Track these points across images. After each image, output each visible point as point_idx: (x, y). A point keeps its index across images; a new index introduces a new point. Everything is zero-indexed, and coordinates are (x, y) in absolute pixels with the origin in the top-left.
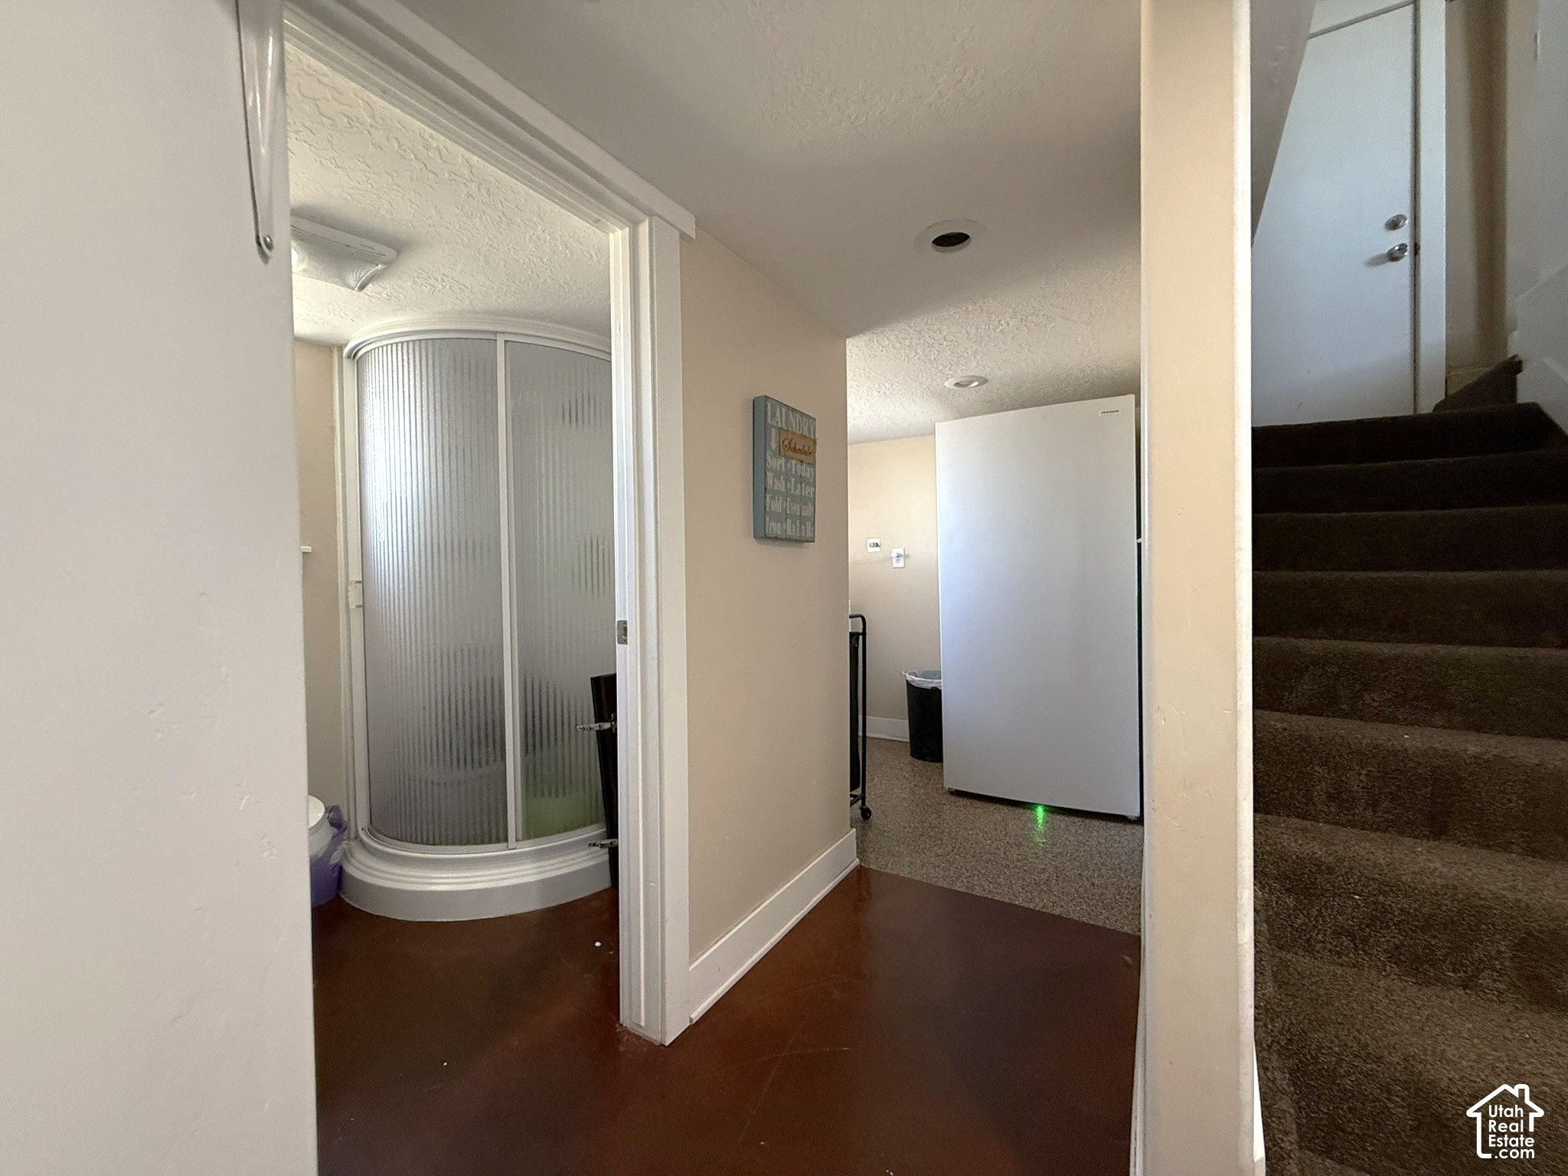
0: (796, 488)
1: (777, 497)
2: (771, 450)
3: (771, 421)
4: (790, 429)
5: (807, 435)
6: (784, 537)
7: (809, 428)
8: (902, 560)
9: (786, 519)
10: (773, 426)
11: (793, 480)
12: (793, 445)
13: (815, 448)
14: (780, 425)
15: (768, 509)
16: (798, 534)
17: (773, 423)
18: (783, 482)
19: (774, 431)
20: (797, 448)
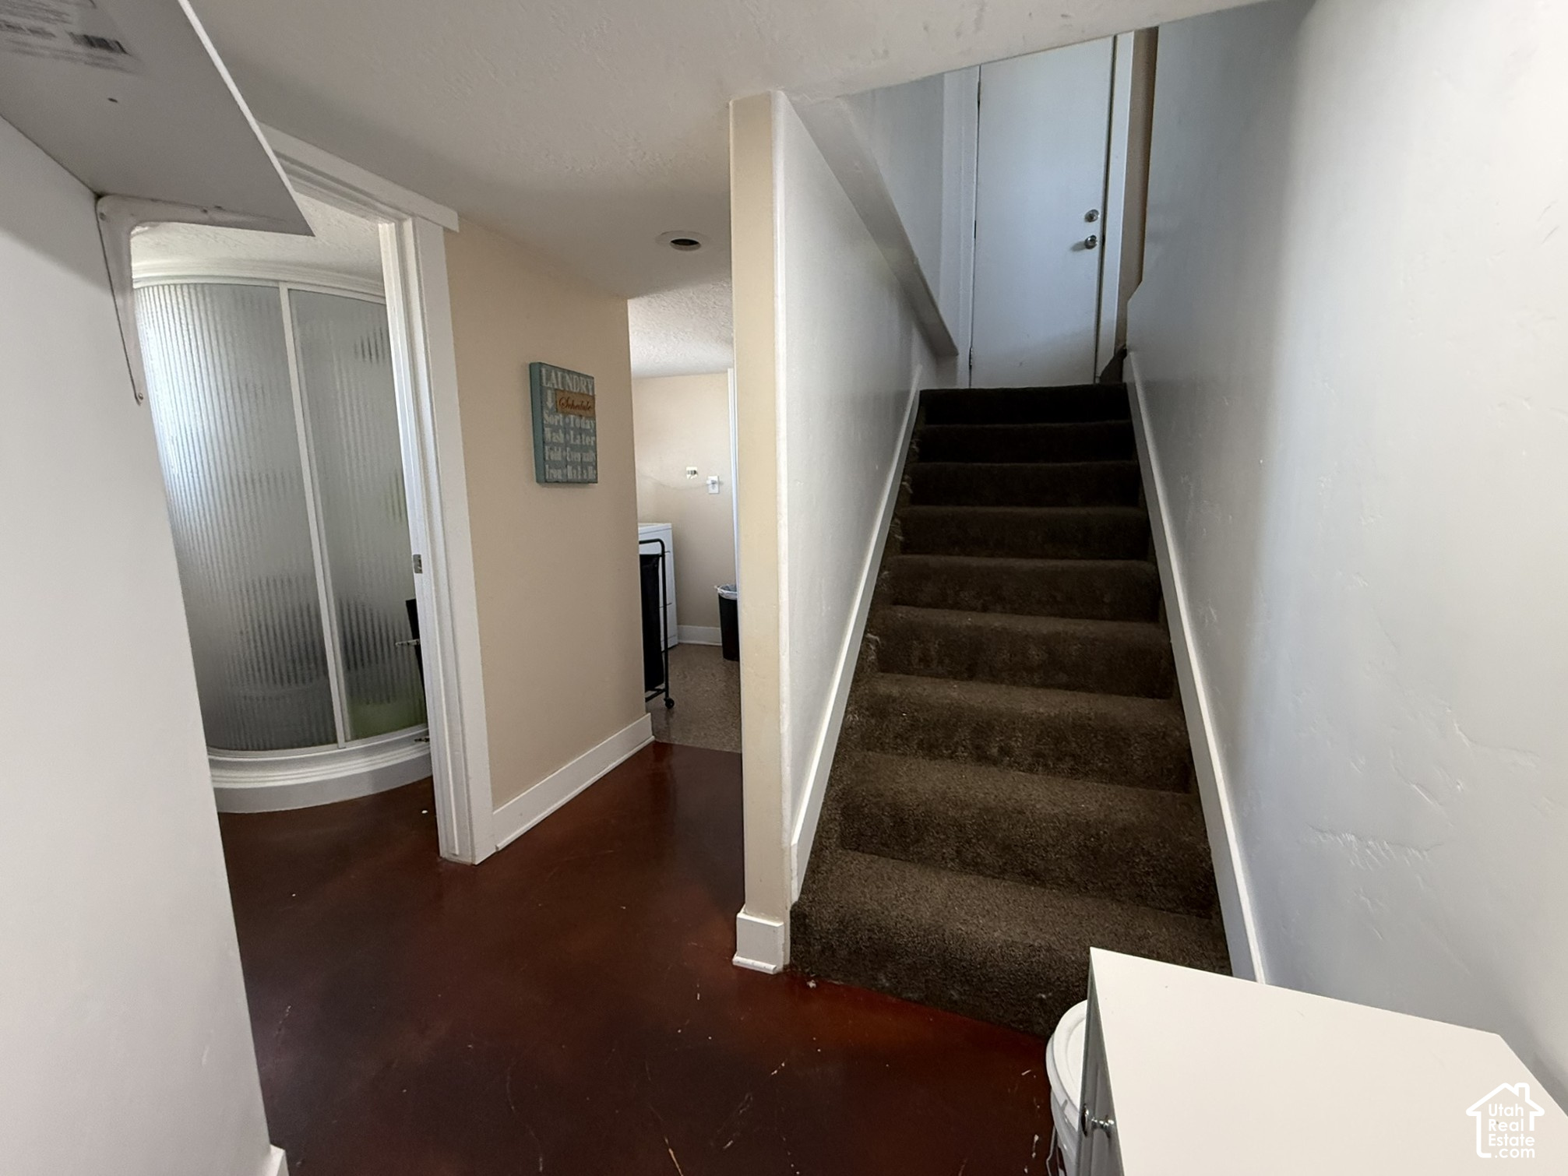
0: (575, 438)
1: (556, 448)
2: (548, 408)
3: (547, 384)
4: (567, 389)
5: (586, 392)
6: (565, 480)
7: (587, 386)
8: (716, 486)
9: (566, 466)
10: (549, 390)
11: (572, 432)
12: (570, 402)
13: (594, 403)
14: (556, 387)
15: (547, 458)
16: (580, 477)
17: (548, 385)
18: (562, 435)
19: (549, 393)
20: (575, 404)
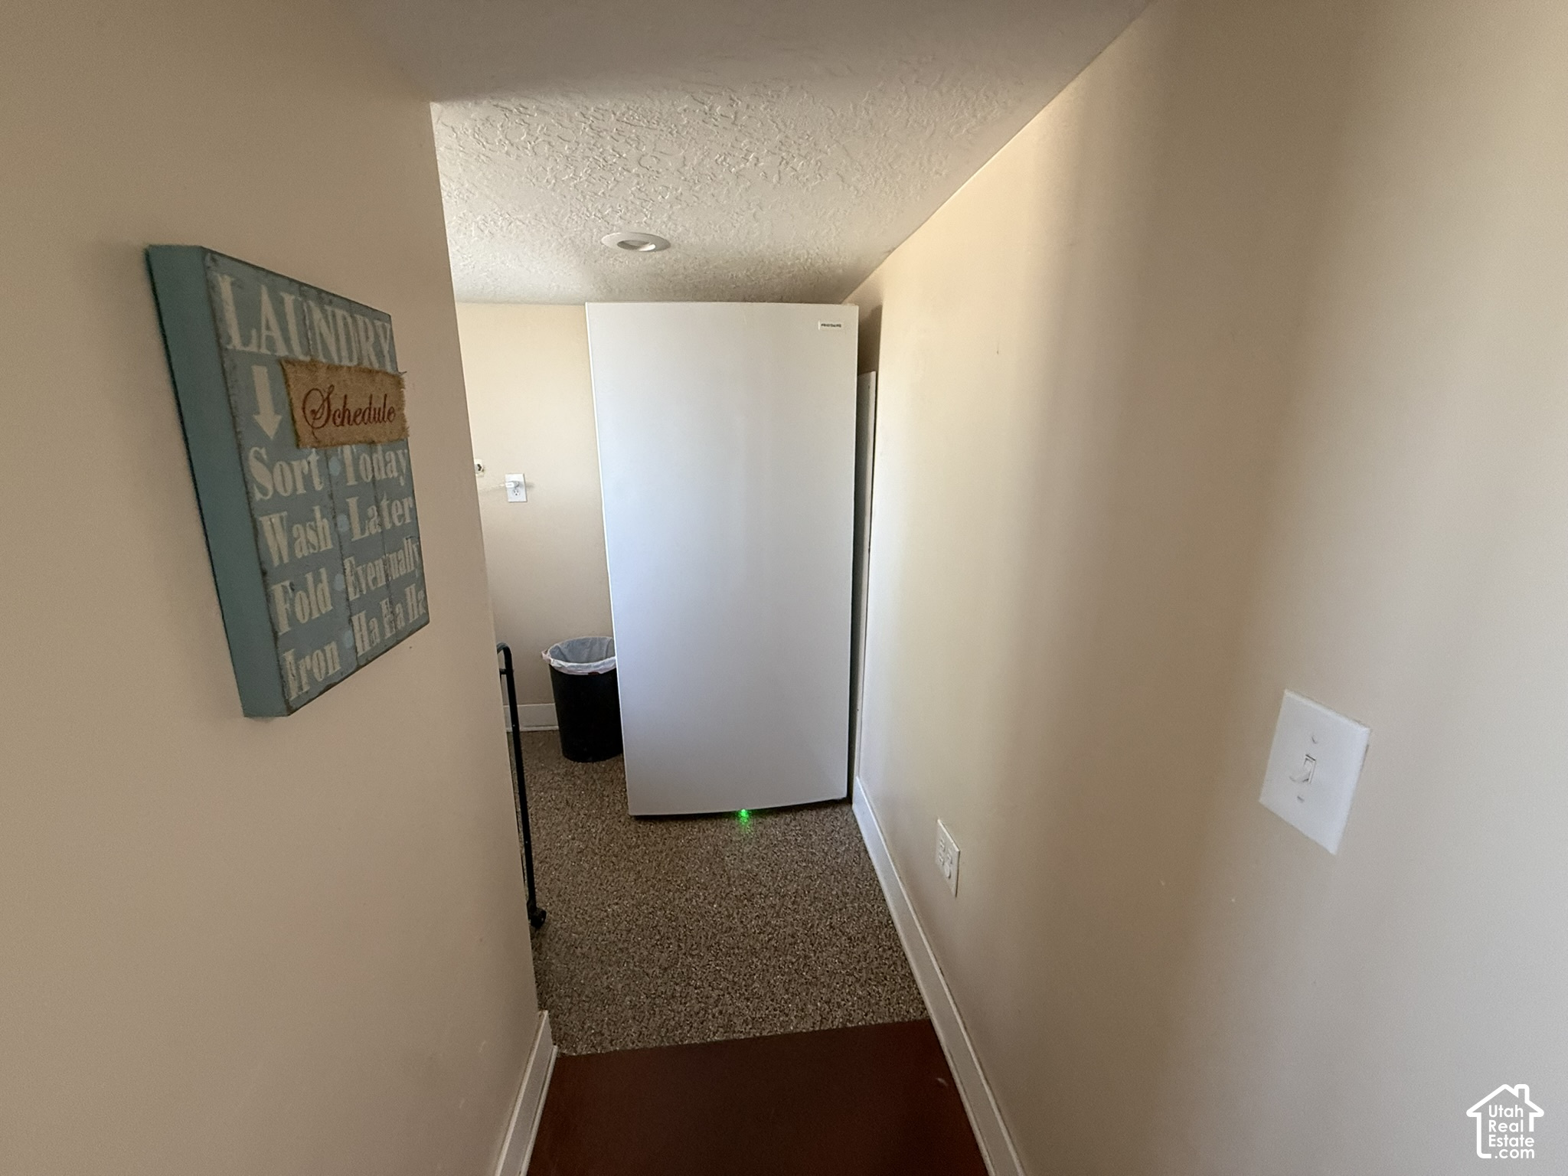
0: (364, 518)
1: (309, 577)
2: (262, 439)
3: (246, 341)
4: (322, 358)
5: (376, 366)
6: (353, 668)
7: (377, 344)
8: (522, 491)
9: (350, 620)
10: (258, 359)
11: (352, 502)
12: (337, 405)
13: (401, 396)
14: (282, 352)
15: (284, 627)
16: (388, 635)
17: (253, 348)
18: (323, 524)
19: (261, 376)
20: (352, 407)
